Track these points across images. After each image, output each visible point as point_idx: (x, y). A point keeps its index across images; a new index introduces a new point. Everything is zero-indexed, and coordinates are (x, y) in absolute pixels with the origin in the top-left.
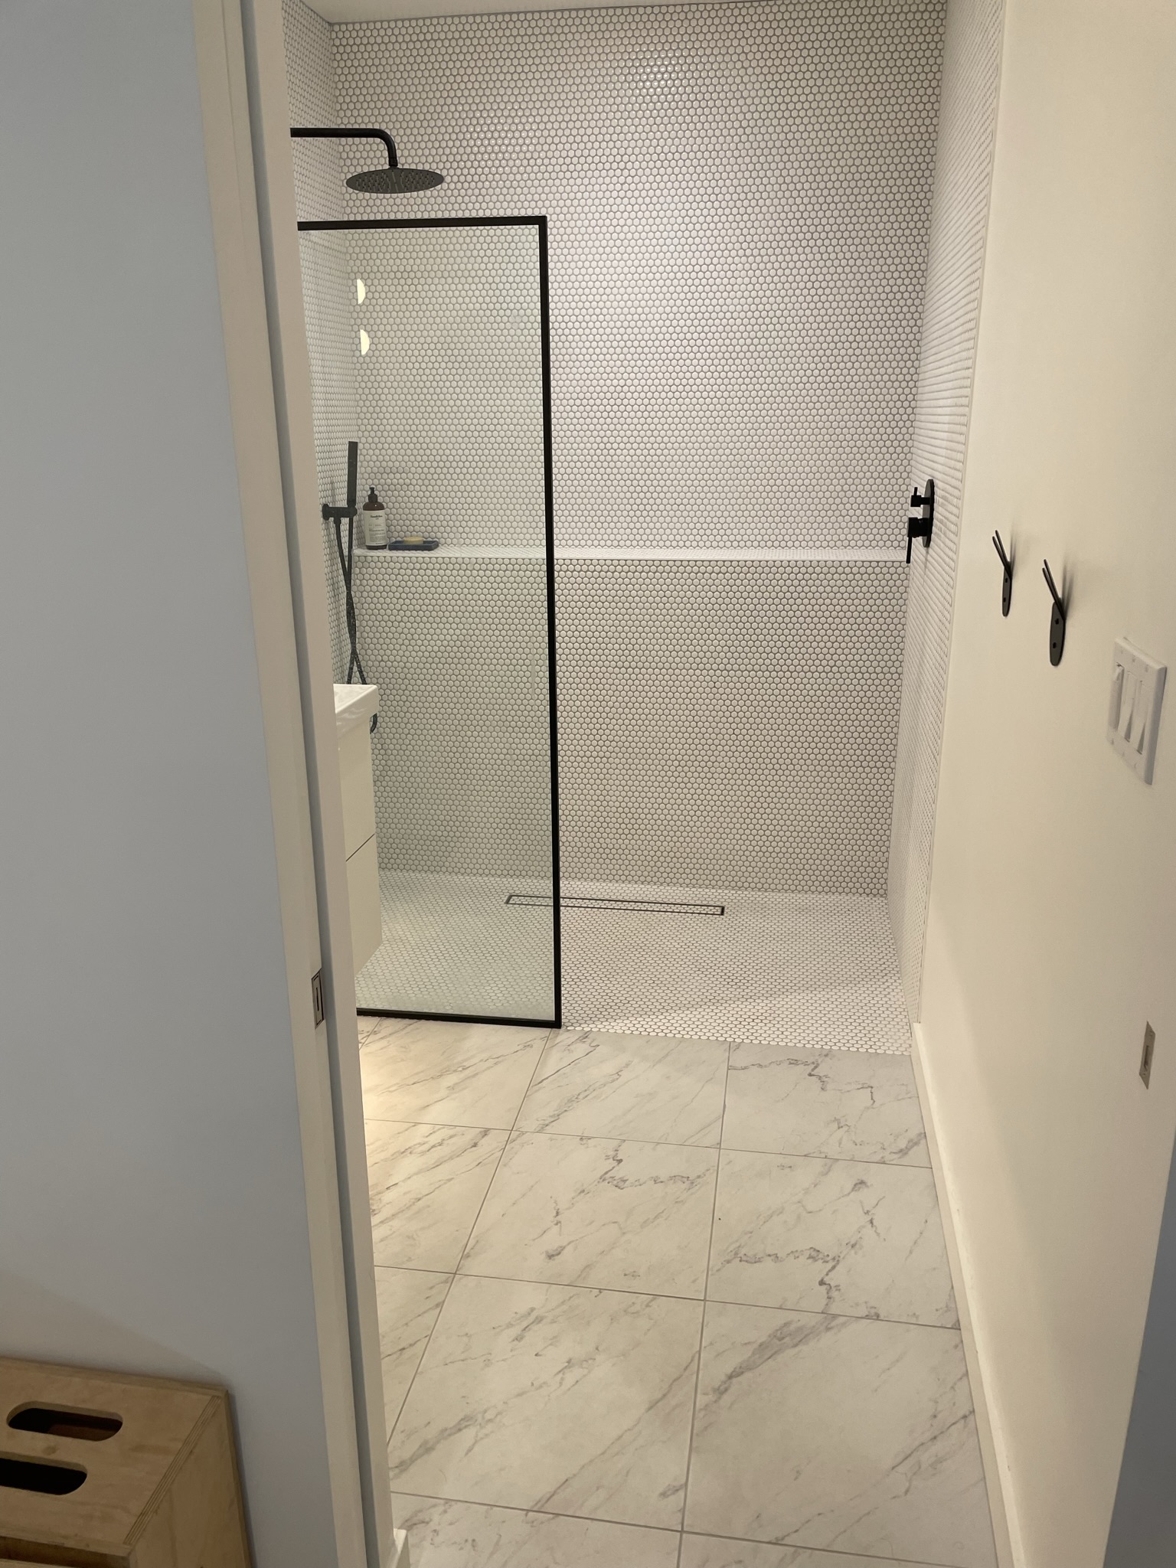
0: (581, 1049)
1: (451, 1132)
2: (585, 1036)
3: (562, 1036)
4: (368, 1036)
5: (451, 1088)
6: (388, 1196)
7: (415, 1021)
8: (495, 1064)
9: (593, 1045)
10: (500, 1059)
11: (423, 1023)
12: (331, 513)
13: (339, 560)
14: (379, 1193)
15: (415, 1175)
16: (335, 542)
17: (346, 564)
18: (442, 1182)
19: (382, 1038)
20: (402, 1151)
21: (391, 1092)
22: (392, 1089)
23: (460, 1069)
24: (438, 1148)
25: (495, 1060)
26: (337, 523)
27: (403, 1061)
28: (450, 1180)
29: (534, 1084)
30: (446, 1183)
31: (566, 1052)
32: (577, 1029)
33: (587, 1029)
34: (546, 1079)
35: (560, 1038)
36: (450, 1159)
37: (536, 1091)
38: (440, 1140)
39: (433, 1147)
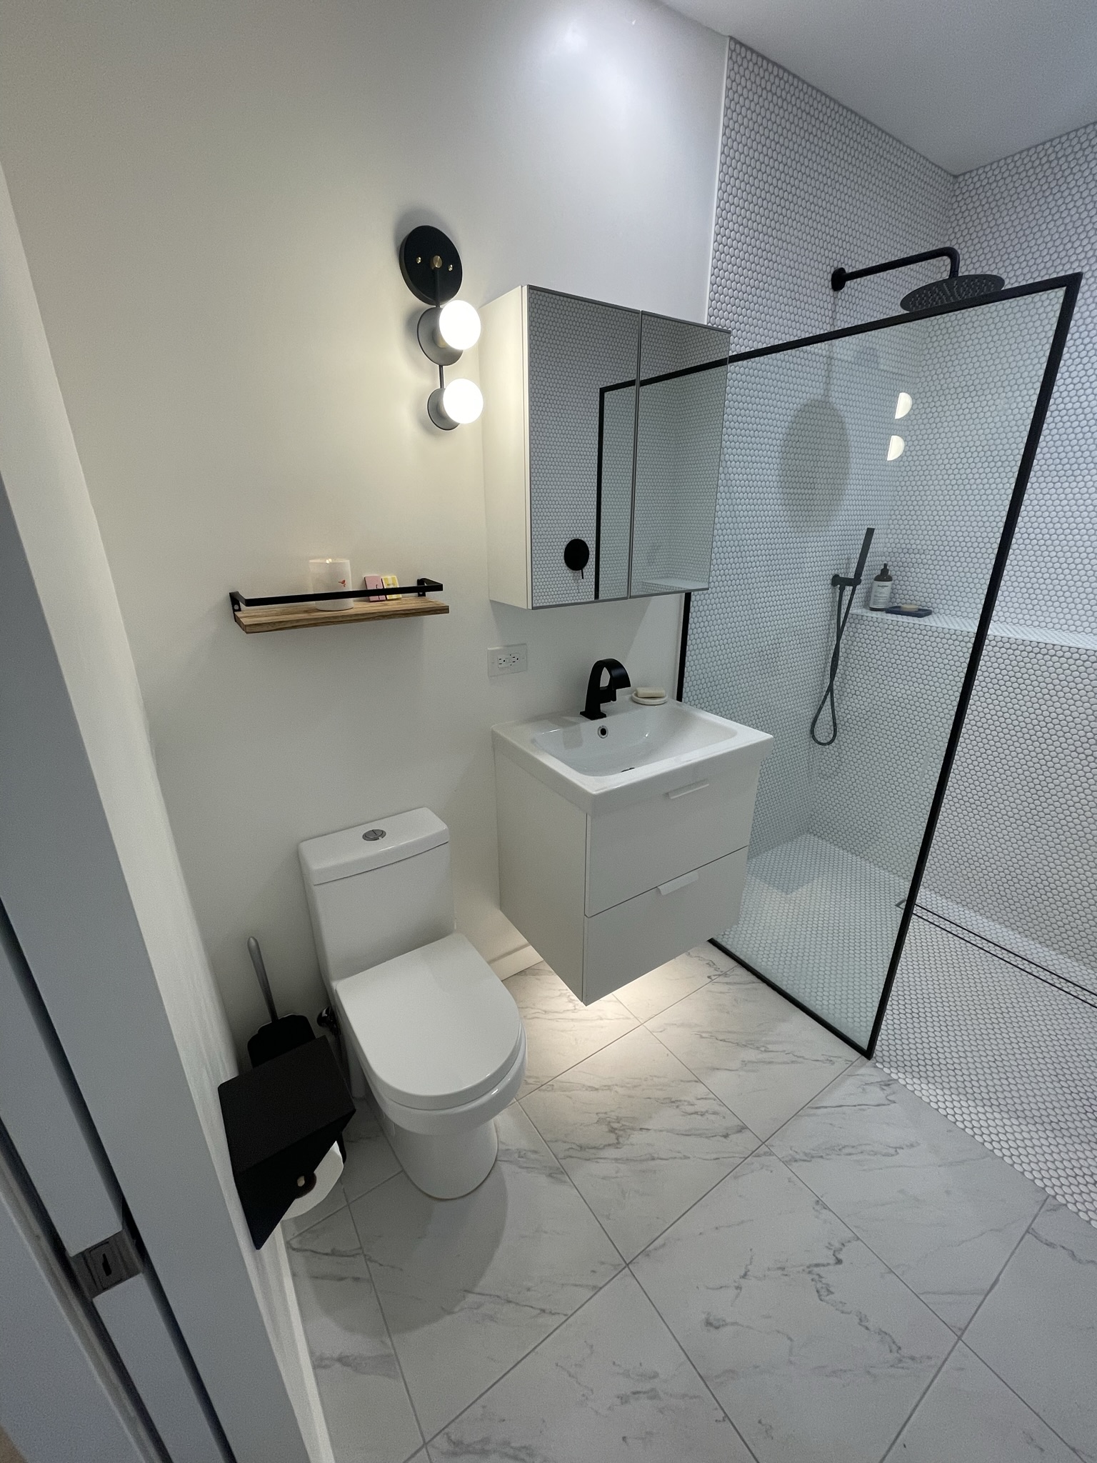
0: (876, 1095)
1: (717, 1108)
2: (888, 1083)
3: (866, 1070)
4: (719, 975)
5: (744, 1063)
6: (637, 1137)
7: (759, 981)
8: (793, 1062)
9: (891, 1098)
10: (800, 1060)
11: (764, 986)
12: (838, 582)
13: (836, 617)
14: (633, 1129)
15: (668, 1131)
16: (836, 604)
17: (842, 620)
18: (680, 1155)
19: (727, 983)
20: (673, 1100)
21: (702, 1037)
22: (704, 1035)
23: (763, 1049)
24: (699, 1117)
25: (795, 1059)
26: (842, 590)
27: (728, 1013)
28: (686, 1157)
29: (811, 1105)
30: (681, 1158)
31: (861, 1090)
32: (886, 1070)
33: (894, 1076)
34: (826, 1107)
35: (863, 1071)
36: (700, 1135)
37: (809, 1115)
38: (703, 1110)
39: (696, 1113)
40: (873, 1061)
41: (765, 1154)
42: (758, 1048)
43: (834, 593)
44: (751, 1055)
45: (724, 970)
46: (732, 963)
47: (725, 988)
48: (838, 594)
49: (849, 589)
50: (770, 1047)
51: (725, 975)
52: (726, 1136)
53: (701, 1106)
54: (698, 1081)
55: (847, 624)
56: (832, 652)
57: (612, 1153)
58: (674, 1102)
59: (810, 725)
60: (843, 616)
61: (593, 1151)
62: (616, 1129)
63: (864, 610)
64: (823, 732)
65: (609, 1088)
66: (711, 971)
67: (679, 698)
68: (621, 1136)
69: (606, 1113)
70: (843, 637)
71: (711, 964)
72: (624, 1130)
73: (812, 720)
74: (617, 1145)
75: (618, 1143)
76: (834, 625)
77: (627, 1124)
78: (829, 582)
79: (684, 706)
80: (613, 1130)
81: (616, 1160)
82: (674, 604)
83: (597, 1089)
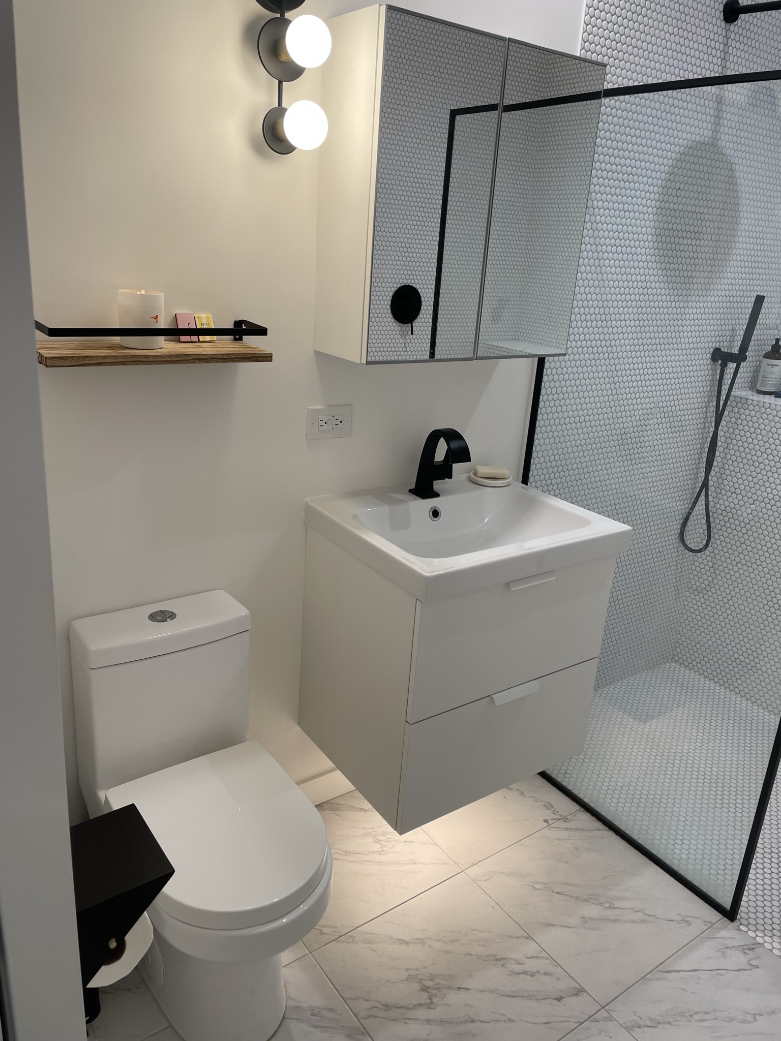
0: (738, 959)
1: (551, 969)
2: (752, 947)
3: (727, 932)
4: (559, 820)
5: (585, 920)
6: (453, 998)
7: (606, 828)
8: (643, 921)
9: (753, 962)
10: (650, 919)
11: (611, 834)
12: (720, 357)
13: (715, 398)
14: (449, 988)
15: (491, 992)
16: (716, 383)
17: (722, 403)
18: (503, 1018)
19: (567, 829)
20: (498, 957)
21: (535, 889)
22: (538, 886)
23: (607, 905)
24: (528, 977)
25: (646, 918)
26: (724, 366)
27: (567, 862)
28: (510, 1020)
29: (662, 969)
30: (505, 1021)
31: (720, 954)
32: (751, 934)
33: (759, 940)
34: (678, 971)
35: (724, 933)
36: (529, 997)
37: (657, 979)
38: (534, 970)
39: (525, 973)
40: (736, 923)
41: (605, 1019)
42: (601, 904)
43: (714, 370)
44: (591, 911)
45: (565, 813)
46: (574, 807)
47: (564, 835)
48: (718, 372)
49: (732, 366)
50: (617, 904)
51: (565, 819)
52: (559, 999)
53: (531, 965)
54: (529, 937)
55: (728, 408)
56: (709, 440)
57: (423, 1013)
58: (499, 960)
59: (679, 526)
60: (723, 397)
61: (401, 1011)
62: (428, 987)
63: (750, 393)
64: (695, 537)
65: (422, 941)
66: (548, 814)
67: (525, 480)
68: (435, 995)
69: (417, 969)
70: (723, 423)
71: (548, 806)
72: (438, 989)
73: (682, 521)
74: (430, 1005)
75: (432, 1003)
76: (712, 409)
77: (442, 982)
78: (709, 356)
79: (531, 490)
80: (425, 989)
81: (428, 1021)
82: (525, 370)
83: (407, 943)
